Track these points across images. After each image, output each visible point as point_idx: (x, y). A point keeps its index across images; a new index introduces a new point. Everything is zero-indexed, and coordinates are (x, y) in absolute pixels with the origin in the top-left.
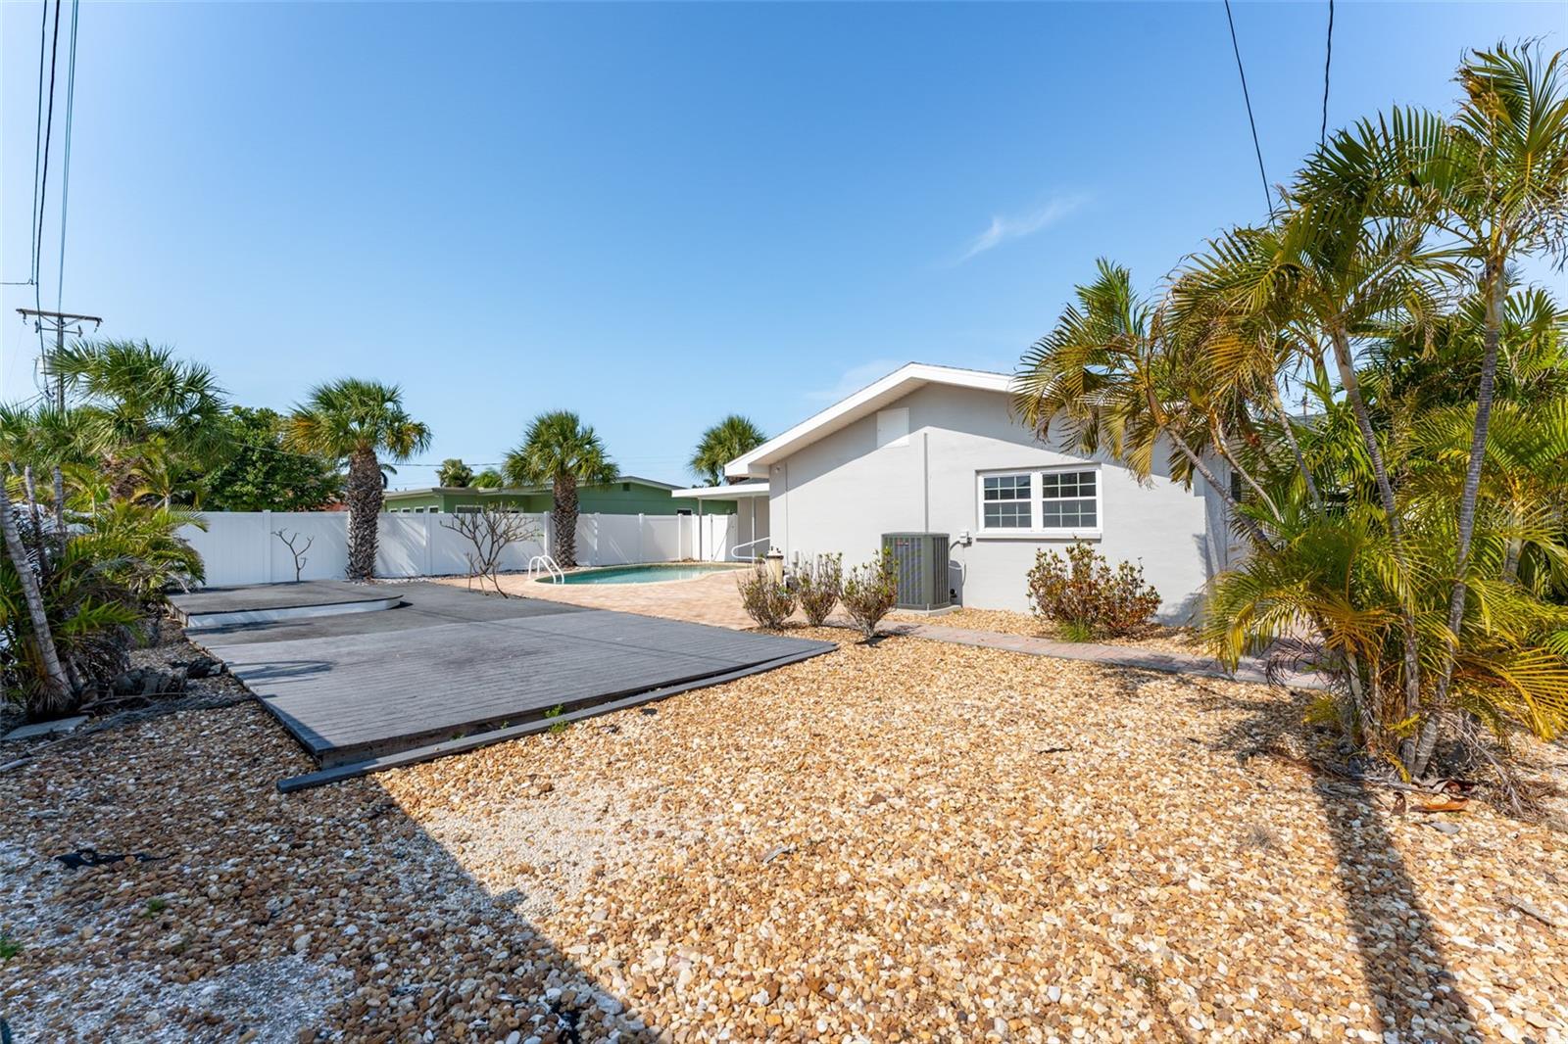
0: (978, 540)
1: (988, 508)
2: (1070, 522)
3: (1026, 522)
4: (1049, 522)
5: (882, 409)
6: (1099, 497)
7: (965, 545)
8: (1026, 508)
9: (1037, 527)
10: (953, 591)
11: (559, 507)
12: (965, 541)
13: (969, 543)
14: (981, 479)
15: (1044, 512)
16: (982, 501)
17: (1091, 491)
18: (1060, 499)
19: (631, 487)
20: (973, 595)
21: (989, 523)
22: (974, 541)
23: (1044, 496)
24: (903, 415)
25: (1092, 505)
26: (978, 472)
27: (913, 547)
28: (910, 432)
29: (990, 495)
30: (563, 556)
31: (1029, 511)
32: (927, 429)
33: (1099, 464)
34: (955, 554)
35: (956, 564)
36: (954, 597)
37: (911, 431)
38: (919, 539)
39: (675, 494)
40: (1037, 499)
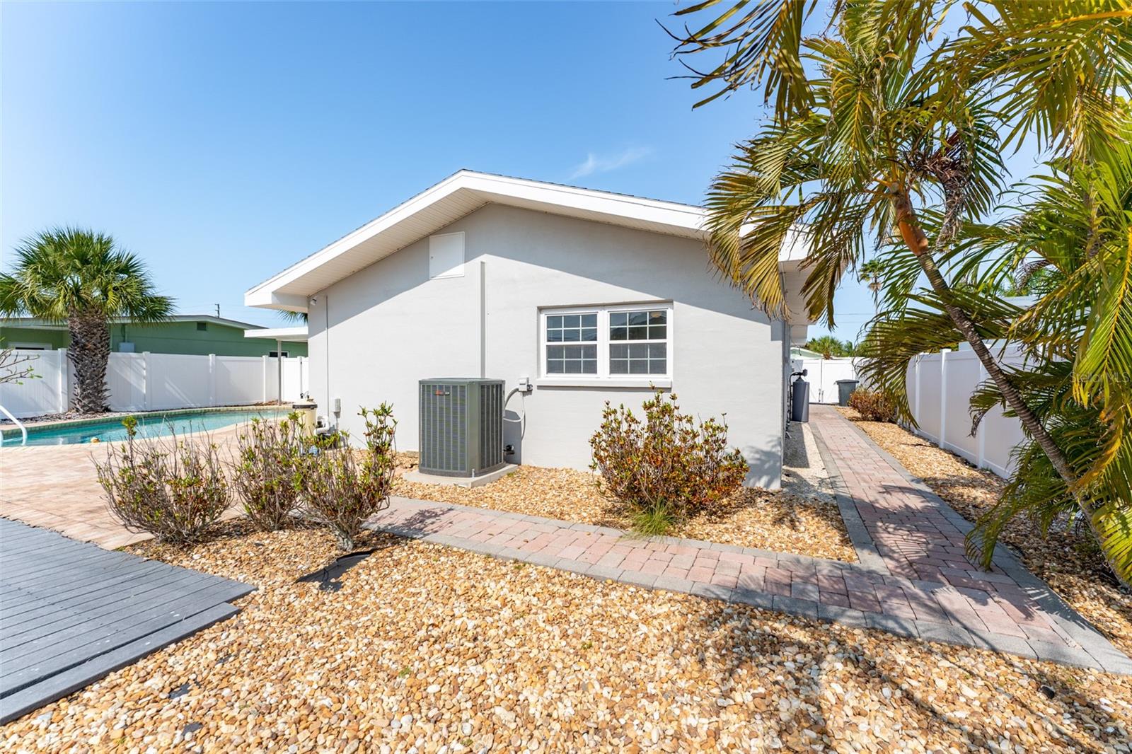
0: (540, 387)
1: (551, 352)
2: (638, 368)
3: (591, 368)
4: (616, 368)
5: (436, 232)
6: (669, 341)
7: (524, 393)
8: (592, 351)
9: (603, 374)
10: (509, 448)
11: (77, 343)
12: (524, 388)
13: (529, 391)
14: (543, 318)
15: (611, 357)
16: (544, 343)
17: (661, 333)
18: (628, 342)
19: (208, 327)
20: (531, 452)
21: (552, 368)
22: (534, 389)
23: (612, 338)
24: (457, 242)
25: (661, 350)
26: (540, 309)
27: (455, 395)
28: (466, 262)
29: (552, 337)
30: (86, 401)
31: (594, 355)
32: (485, 258)
33: (671, 302)
34: (513, 404)
35: (514, 415)
36: (512, 455)
37: (467, 259)
38: (463, 387)
39: (249, 334)
40: (603, 343)
